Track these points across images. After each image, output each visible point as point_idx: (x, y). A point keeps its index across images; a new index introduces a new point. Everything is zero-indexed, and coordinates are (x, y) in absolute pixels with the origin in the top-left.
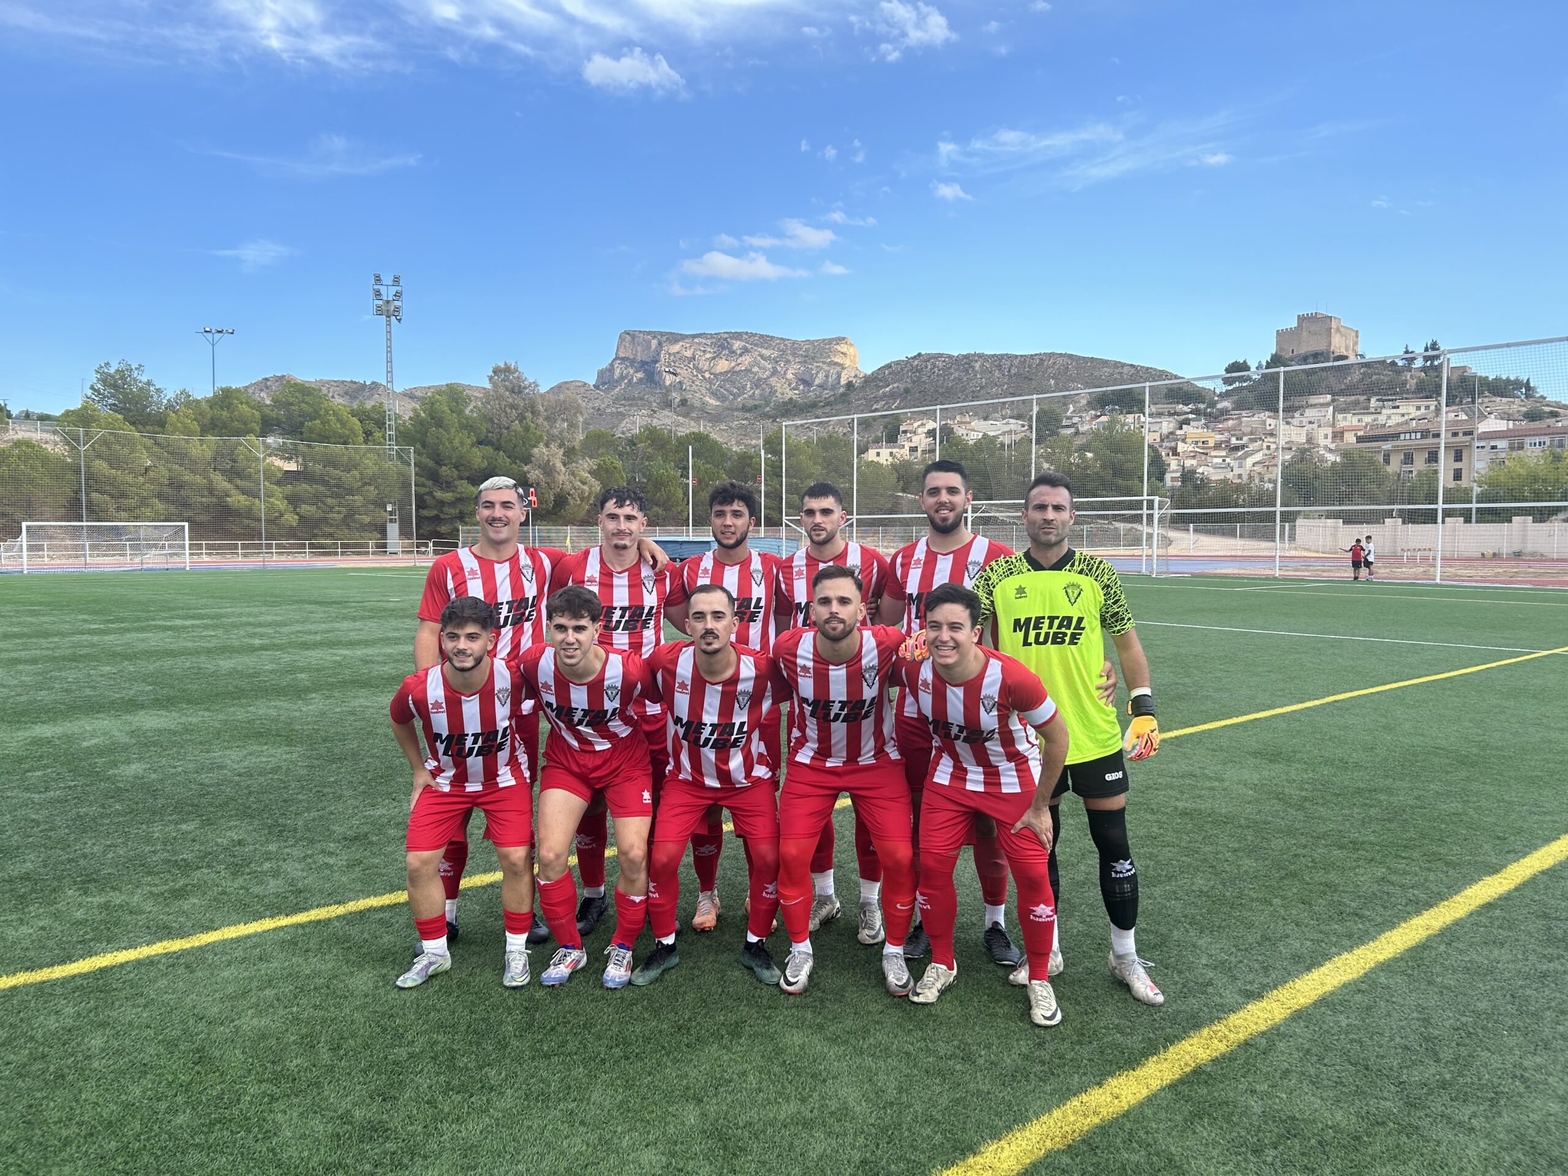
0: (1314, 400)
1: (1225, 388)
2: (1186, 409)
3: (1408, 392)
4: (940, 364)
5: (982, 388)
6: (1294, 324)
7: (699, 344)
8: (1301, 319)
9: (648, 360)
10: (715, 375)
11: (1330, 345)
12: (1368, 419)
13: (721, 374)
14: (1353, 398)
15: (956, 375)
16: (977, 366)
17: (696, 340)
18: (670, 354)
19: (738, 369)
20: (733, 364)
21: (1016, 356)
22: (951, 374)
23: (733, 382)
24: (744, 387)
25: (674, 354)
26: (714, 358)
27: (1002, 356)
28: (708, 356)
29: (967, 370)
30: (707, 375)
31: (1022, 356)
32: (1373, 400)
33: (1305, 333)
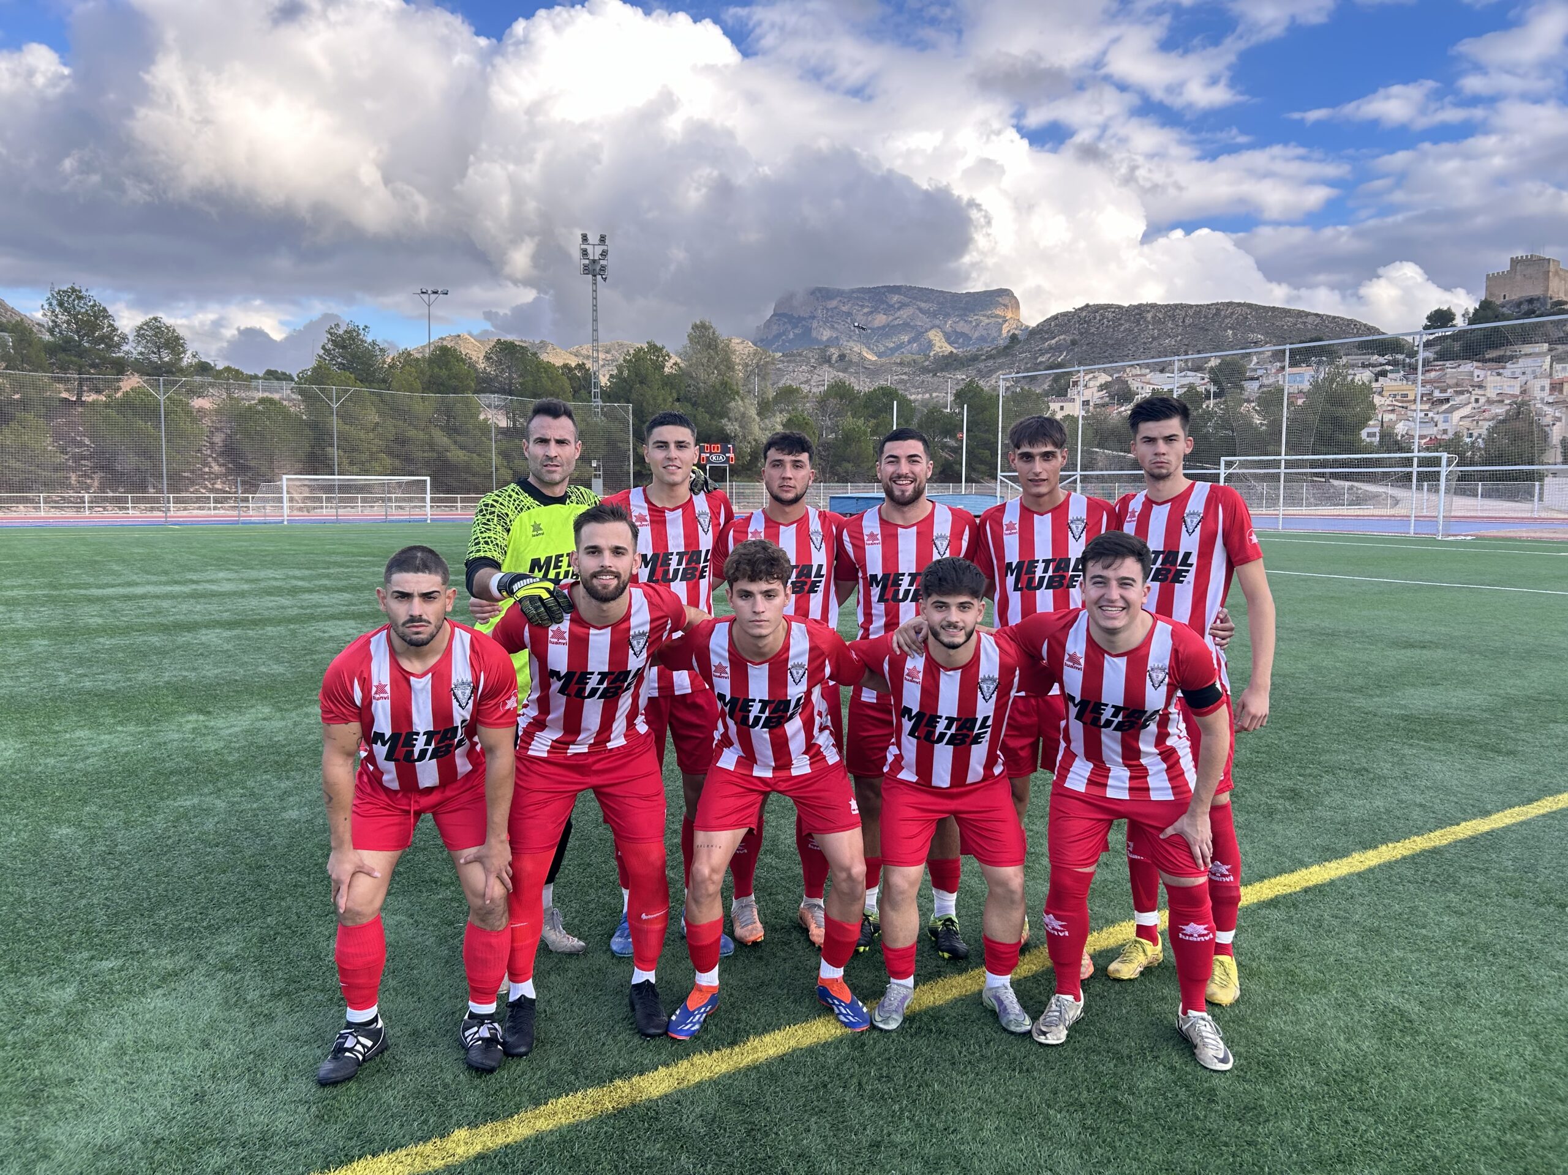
0: (1527, 349)
1: (1424, 337)
2: (1381, 360)
4: (1110, 316)
5: (1154, 339)
6: (1506, 267)
7: (857, 299)
8: (1515, 262)
9: (806, 315)
10: (874, 330)
11: (1547, 290)
13: (879, 328)
15: (1127, 326)
16: (1149, 316)
17: (854, 295)
18: (827, 309)
20: (891, 318)
21: (1191, 306)
22: (1121, 325)
23: (890, 337)
25: (831, 309)
26: (871, 313)
27: (1176, 306)
28: (866, 310)
29: (1138, 321)
31: (1197, 306)
33: (1519, 277)
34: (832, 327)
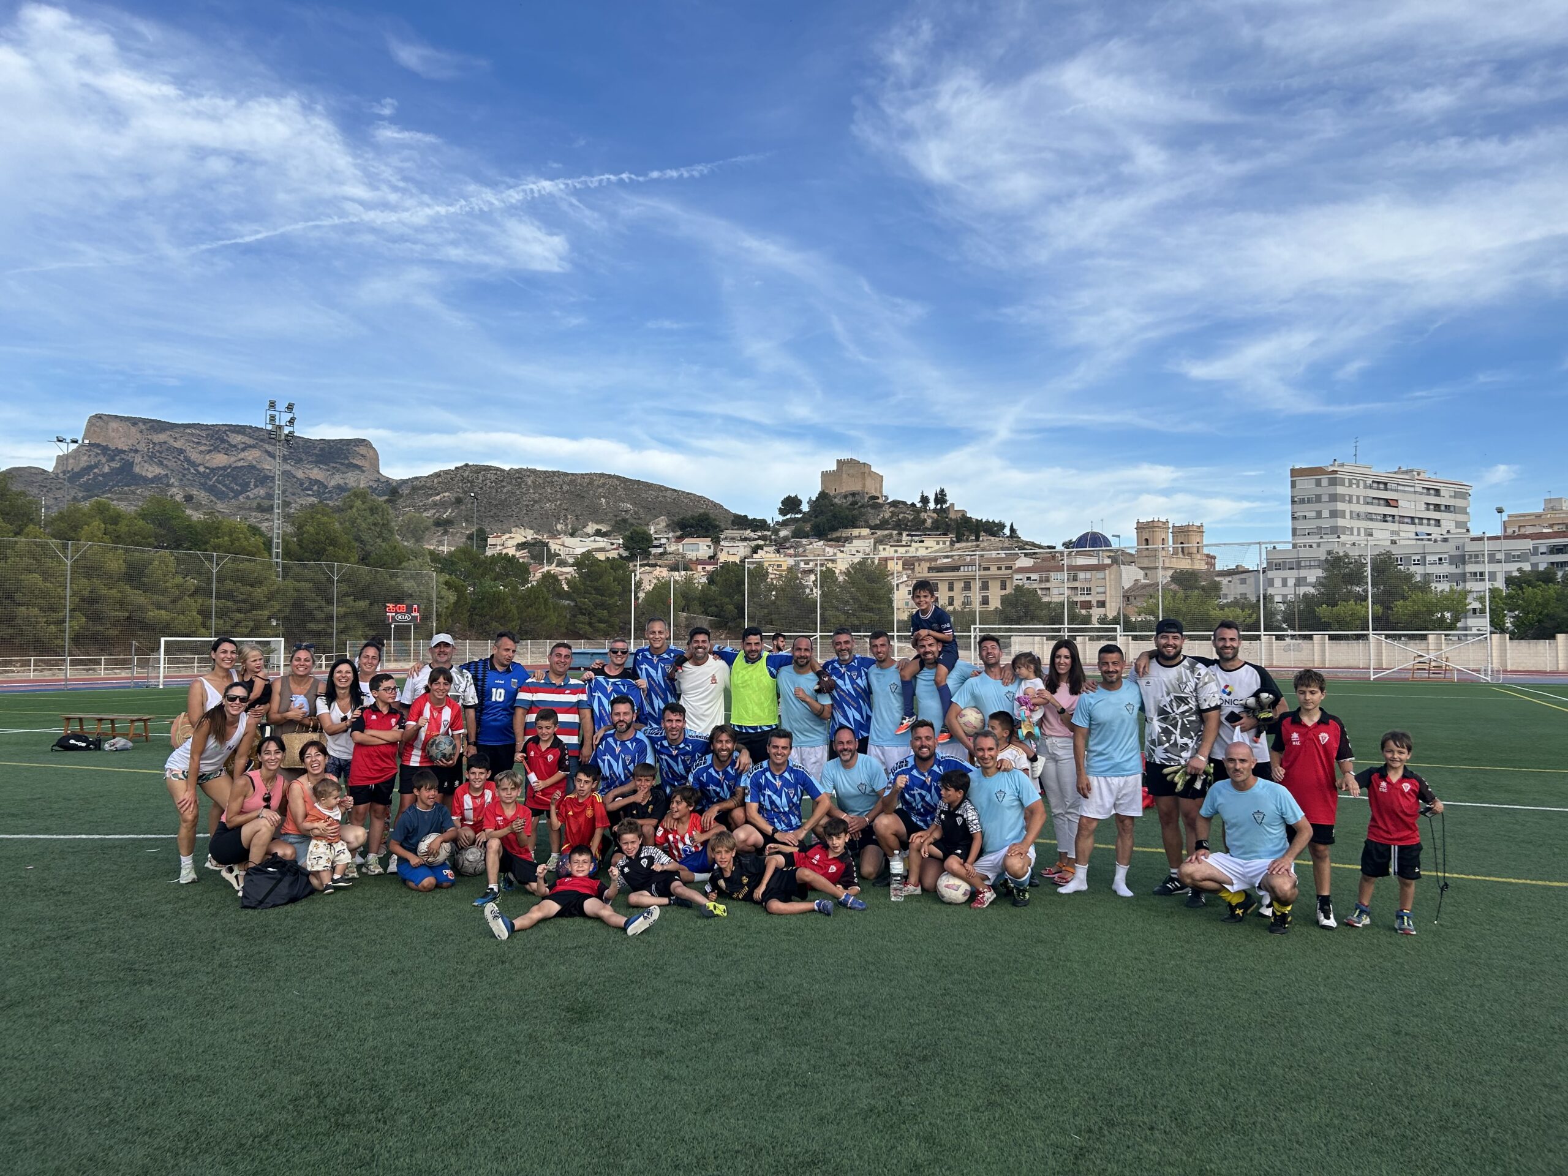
0: (856, 532)
1: (781, 518)
2: (752, 535)
3: (927, 529)
4: (493, 478)
5: (535, 502)
6: (833, 467)
7: (192, 435)
8: (840, 462)
9: (126, 448)
10: (212, 470)
11: (864, 486)
12: (902, 550)
13: (219, 468)
14: (886, 532)
15: (509, 488)
16: (529, 481)
17: (188, 431)
18: (154, 444)
19: (240, 464)
20: (233, 459)
21: (567, 474)
22: (504, 487)
23: (235, 479)
24: (247, 484)
25: (160, 444)
26: (210, 451)
27: (554, 472)
28: (202, 448)
29: (520, 484)
30: (201, 469)
31: (573, 474)
32: (905, 534)
33: (845, 476)
34: (161, 464)
